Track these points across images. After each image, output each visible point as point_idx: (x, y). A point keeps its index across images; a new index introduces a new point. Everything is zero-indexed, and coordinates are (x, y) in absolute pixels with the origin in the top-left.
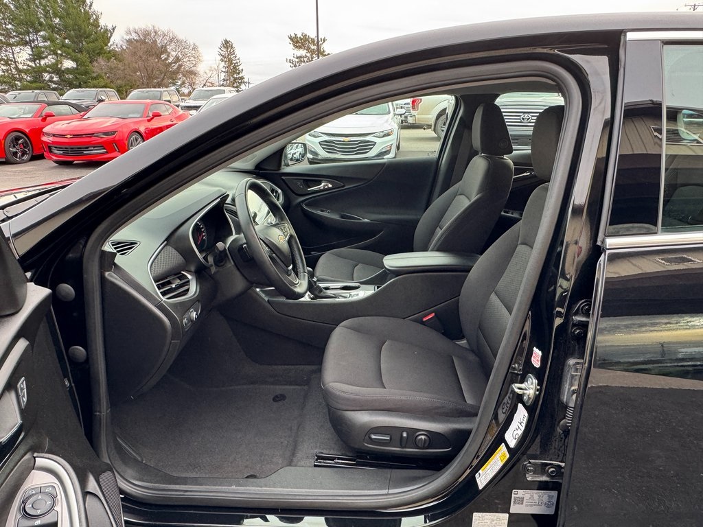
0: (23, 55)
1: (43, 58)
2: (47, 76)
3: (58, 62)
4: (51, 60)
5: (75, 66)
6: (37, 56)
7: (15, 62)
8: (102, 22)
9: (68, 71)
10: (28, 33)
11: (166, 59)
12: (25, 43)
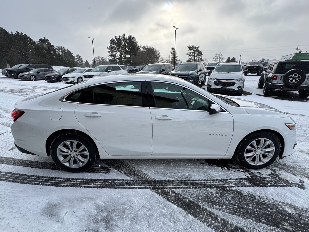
0: (118, 54)
1: (123, 55)
2: (123, 60)
3: (126, 55)
4: (124, 55)
5: (130, 56)
6: (121, 54)
7: (116, 56)
8: (138, 44)
9: (128, 58)
10: (119, 48)
11: (156, 54)
12: (118, 51)
